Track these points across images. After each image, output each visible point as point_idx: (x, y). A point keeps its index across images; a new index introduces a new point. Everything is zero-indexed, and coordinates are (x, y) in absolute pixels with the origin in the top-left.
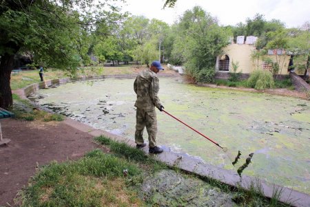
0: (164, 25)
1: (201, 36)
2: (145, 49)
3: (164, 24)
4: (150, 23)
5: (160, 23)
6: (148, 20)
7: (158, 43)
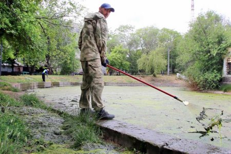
0: (176, 35)
1: (203, 38)
2: (150, 57)
3: (176, 33)
4: (159, 32)
5: (172, 33)
6: (158, 30)
7: (167, 52)
